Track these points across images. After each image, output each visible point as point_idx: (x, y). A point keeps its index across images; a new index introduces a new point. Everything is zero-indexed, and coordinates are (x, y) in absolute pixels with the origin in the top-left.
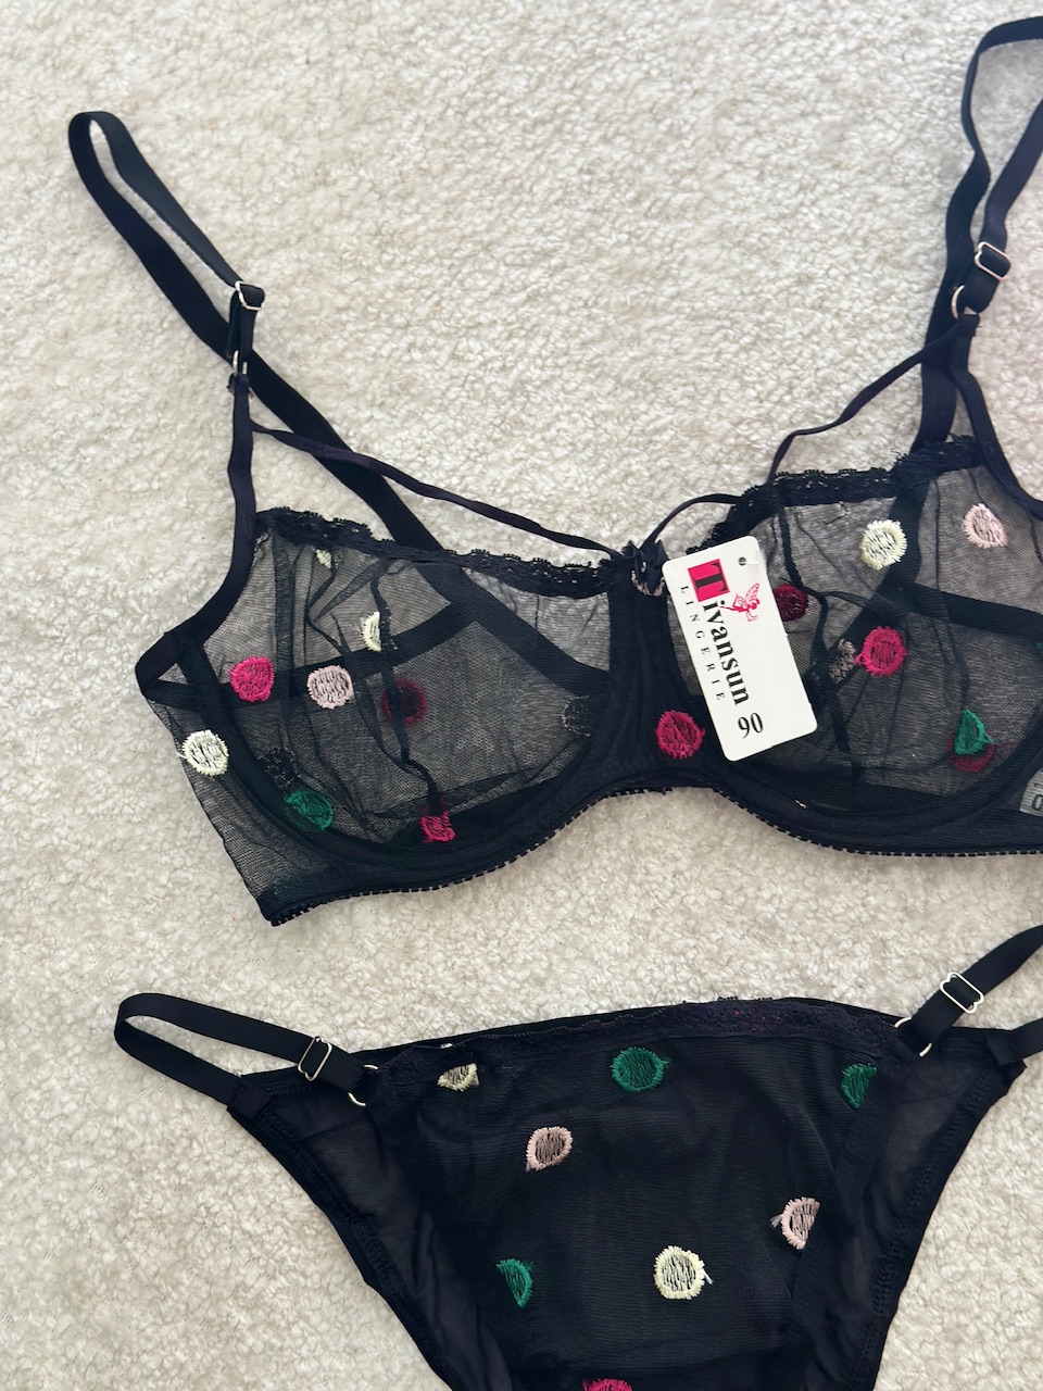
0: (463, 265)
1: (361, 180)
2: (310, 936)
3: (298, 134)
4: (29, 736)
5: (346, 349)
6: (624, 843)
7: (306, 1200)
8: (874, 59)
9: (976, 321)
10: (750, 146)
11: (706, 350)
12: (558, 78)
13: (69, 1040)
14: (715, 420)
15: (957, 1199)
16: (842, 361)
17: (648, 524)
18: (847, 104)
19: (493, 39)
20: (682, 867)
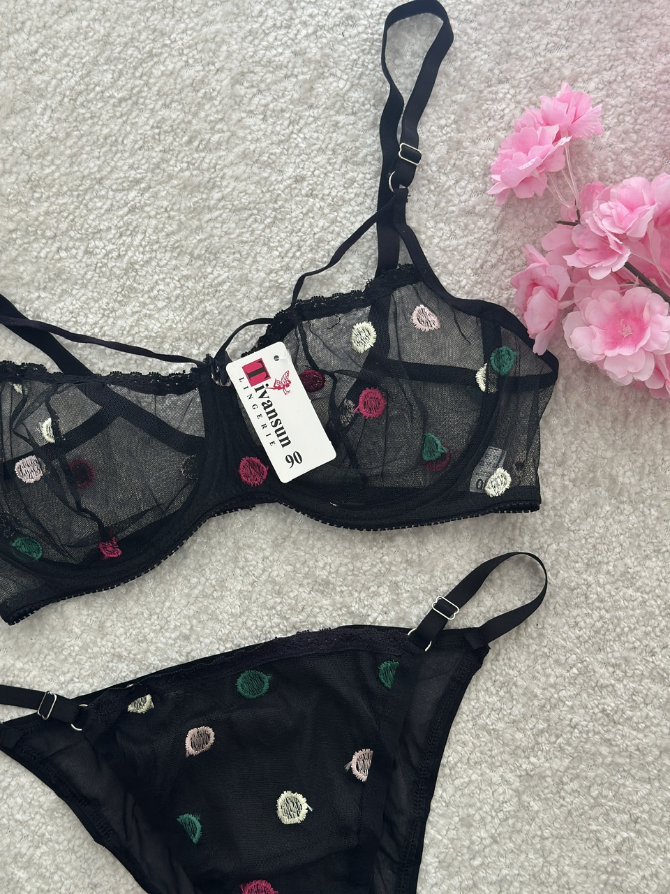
0: (85, 194)
1: (15, 149)
2: (38, 629)
5: (18, 256)
6: (230, 544)
7: (53, 796)
8: (325, 37)
9: (406, 192)
10: (256, 100)
11: (244, 230)
12: (131, 71)
14: (254, 273)
15: (458, 737)
16: (329, 227)
17: (221, 341)
18: (312, 67)
19: (88, 51)
20: (267, 554)
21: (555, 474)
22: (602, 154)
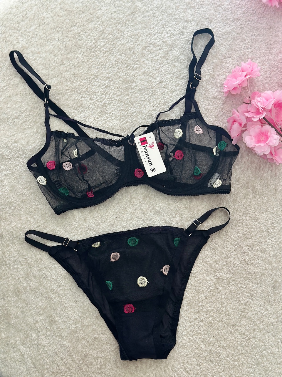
0: (92, 80)
1: (70, 64)
2: (65, 218)
3: (57, 54)
4: (4, 179)
5: (68, 98)
6: (129, 197)
7: (66, 272)
8: (173, 38)
9: (195, 89)
10: (149, 56)
11: (142, 97)
12: (110, 42)
13: (15, 241)
14: (144, 110)
15: (197, 265)
16: (169, 98)
17: (131, 131)
18: (168, 47)
19: (96, 35)
20: (141, 201)
21: (236, 184)
22: (259, 83)
